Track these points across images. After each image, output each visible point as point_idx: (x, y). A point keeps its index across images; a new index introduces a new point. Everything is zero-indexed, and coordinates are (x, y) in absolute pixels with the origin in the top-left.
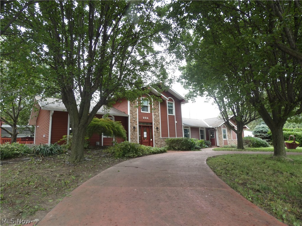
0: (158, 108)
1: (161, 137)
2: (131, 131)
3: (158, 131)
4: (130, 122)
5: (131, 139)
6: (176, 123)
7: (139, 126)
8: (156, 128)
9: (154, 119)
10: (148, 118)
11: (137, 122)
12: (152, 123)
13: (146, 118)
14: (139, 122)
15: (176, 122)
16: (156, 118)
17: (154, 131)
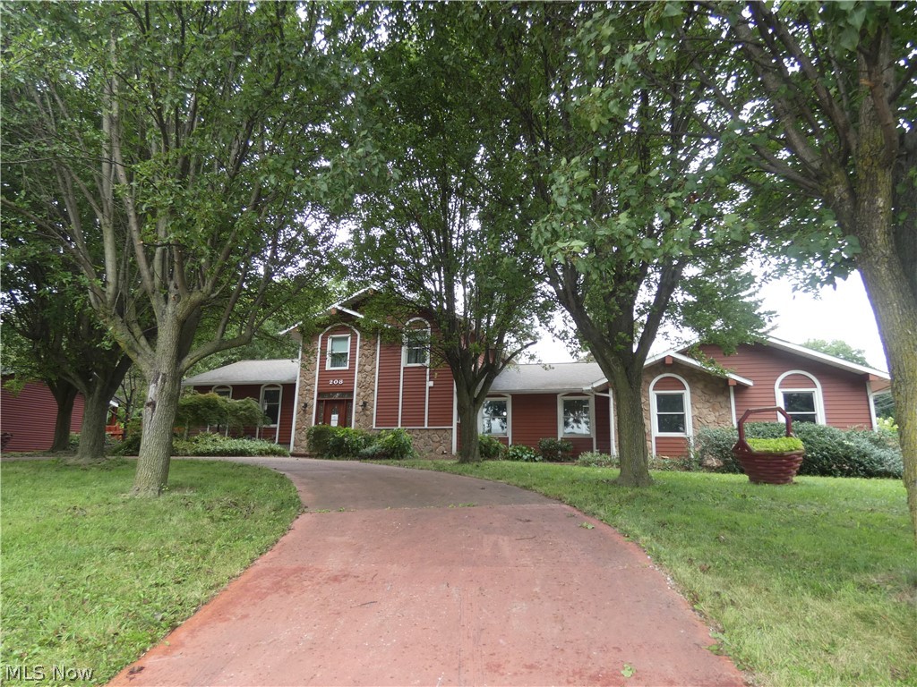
0: (374, 353)
1: (374, 427)
2: (298, 413)
3: (368, 412)
4: (299, 395)
5: (296, 430)
6: (430, 388)
7: (318, 401)
8: (361, 403)
9: (359, 384)
10: (341, 382)
11: (313, 394)
12: (351, 393)
13: (336, 382)
14: (319, 394)
15: (430, 384)
16: (363, 380)
17: (356, 412)
